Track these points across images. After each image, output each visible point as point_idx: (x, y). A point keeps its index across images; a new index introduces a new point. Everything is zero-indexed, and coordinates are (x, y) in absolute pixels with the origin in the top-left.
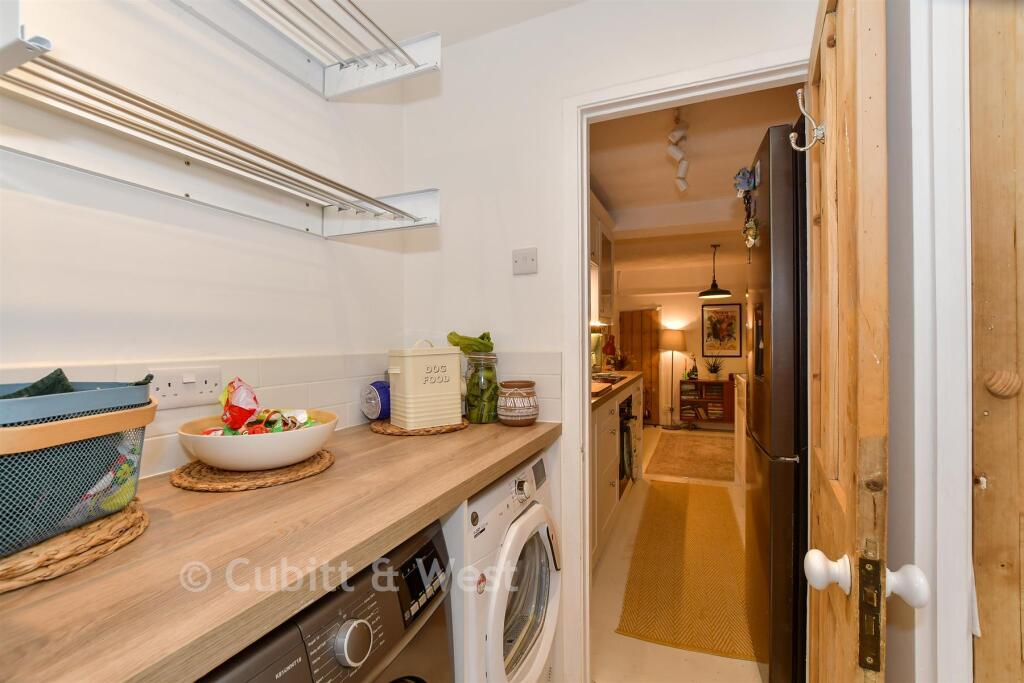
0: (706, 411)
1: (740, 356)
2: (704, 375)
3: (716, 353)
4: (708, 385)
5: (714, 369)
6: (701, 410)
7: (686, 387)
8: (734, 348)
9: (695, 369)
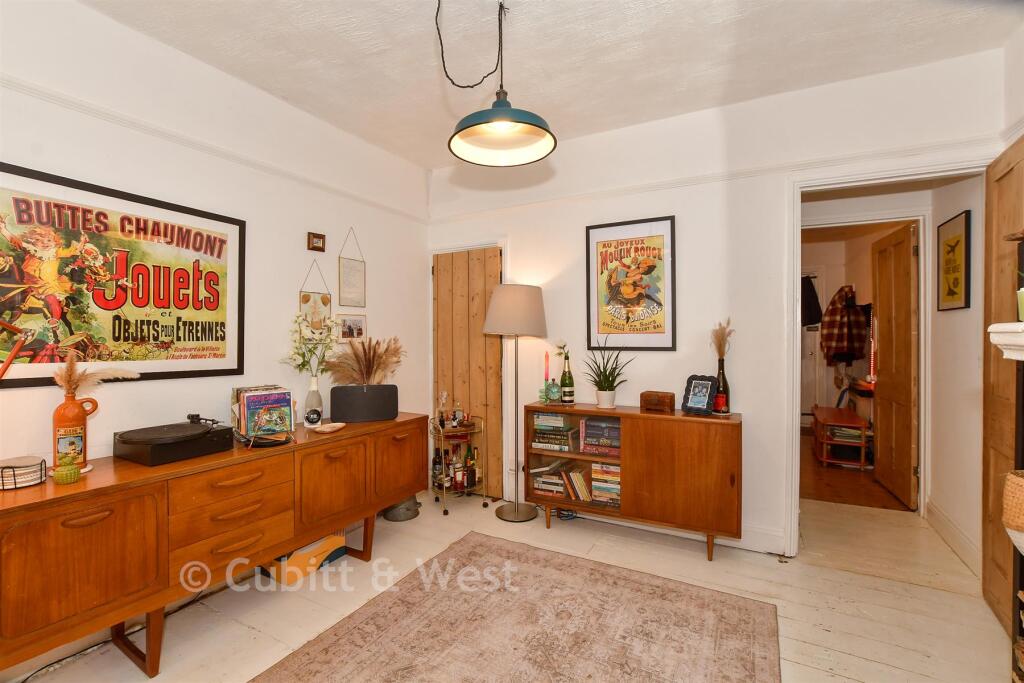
0: (589, 480)
1: (673, 348)
2: (586, 395)
3: (616, 340)
4: (595, 417)
5: (606, 381)
6: (577, 478)
7: (543, 422)
8: (657, 328)
9: (567, 380)
